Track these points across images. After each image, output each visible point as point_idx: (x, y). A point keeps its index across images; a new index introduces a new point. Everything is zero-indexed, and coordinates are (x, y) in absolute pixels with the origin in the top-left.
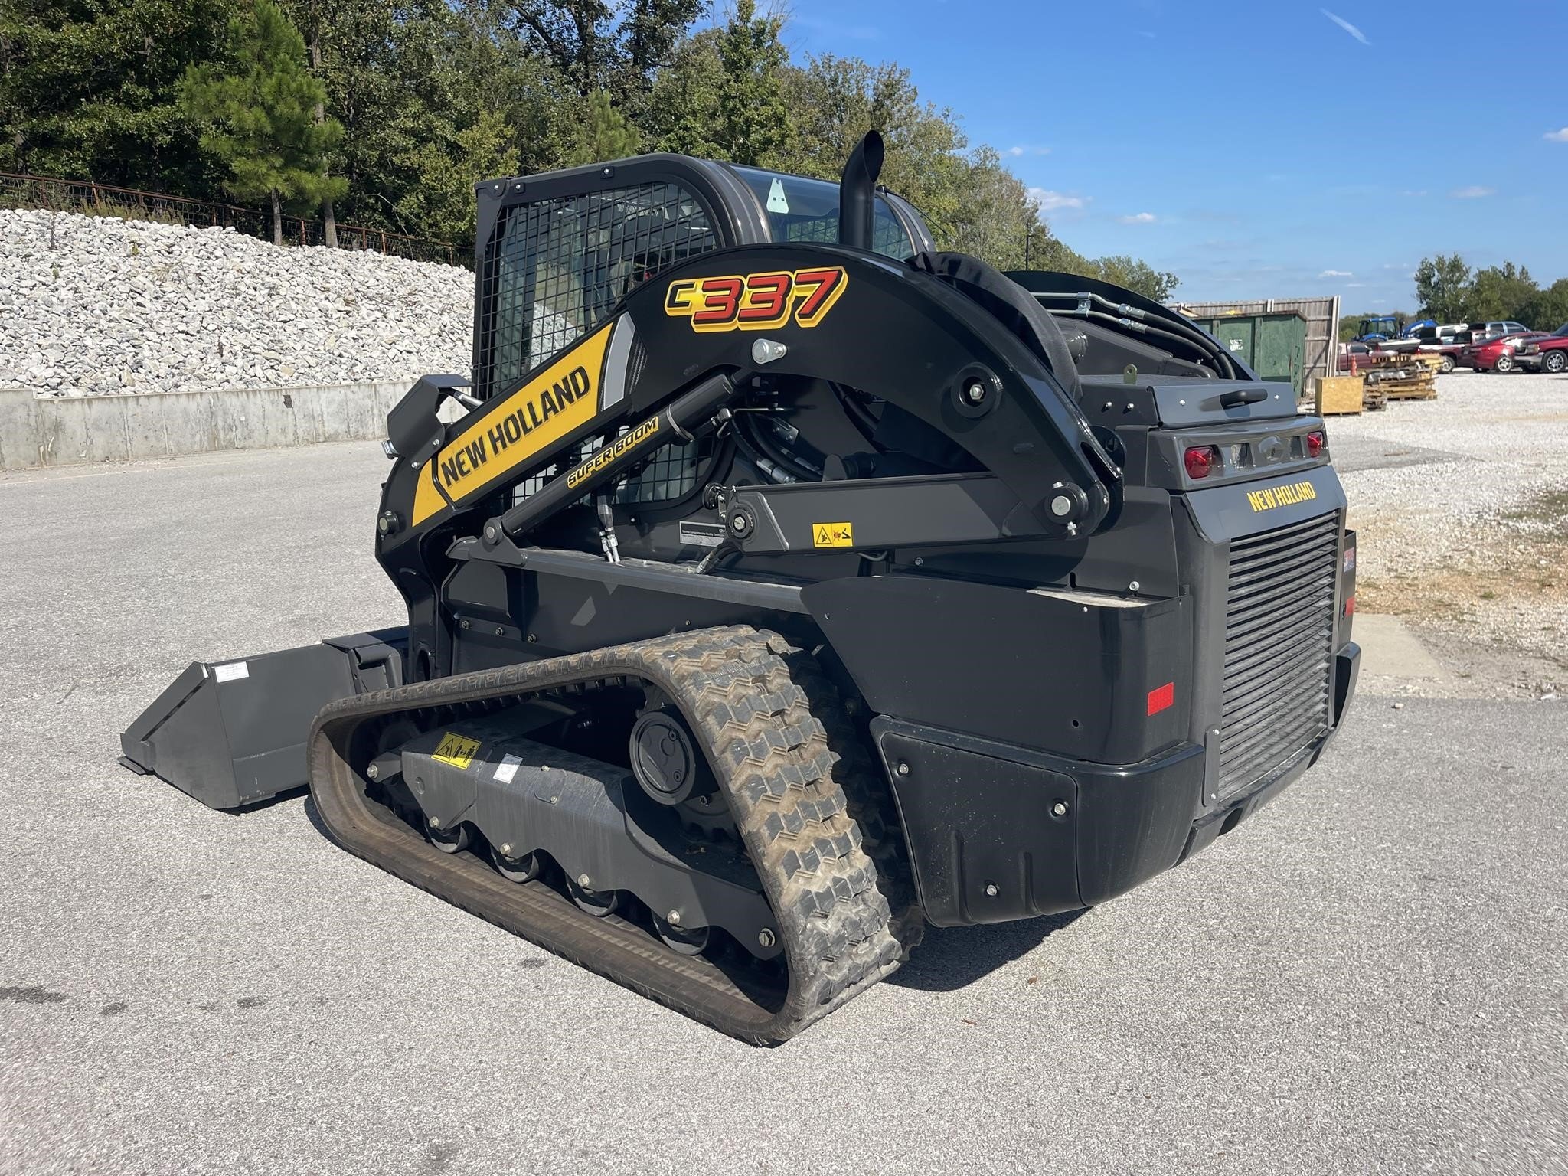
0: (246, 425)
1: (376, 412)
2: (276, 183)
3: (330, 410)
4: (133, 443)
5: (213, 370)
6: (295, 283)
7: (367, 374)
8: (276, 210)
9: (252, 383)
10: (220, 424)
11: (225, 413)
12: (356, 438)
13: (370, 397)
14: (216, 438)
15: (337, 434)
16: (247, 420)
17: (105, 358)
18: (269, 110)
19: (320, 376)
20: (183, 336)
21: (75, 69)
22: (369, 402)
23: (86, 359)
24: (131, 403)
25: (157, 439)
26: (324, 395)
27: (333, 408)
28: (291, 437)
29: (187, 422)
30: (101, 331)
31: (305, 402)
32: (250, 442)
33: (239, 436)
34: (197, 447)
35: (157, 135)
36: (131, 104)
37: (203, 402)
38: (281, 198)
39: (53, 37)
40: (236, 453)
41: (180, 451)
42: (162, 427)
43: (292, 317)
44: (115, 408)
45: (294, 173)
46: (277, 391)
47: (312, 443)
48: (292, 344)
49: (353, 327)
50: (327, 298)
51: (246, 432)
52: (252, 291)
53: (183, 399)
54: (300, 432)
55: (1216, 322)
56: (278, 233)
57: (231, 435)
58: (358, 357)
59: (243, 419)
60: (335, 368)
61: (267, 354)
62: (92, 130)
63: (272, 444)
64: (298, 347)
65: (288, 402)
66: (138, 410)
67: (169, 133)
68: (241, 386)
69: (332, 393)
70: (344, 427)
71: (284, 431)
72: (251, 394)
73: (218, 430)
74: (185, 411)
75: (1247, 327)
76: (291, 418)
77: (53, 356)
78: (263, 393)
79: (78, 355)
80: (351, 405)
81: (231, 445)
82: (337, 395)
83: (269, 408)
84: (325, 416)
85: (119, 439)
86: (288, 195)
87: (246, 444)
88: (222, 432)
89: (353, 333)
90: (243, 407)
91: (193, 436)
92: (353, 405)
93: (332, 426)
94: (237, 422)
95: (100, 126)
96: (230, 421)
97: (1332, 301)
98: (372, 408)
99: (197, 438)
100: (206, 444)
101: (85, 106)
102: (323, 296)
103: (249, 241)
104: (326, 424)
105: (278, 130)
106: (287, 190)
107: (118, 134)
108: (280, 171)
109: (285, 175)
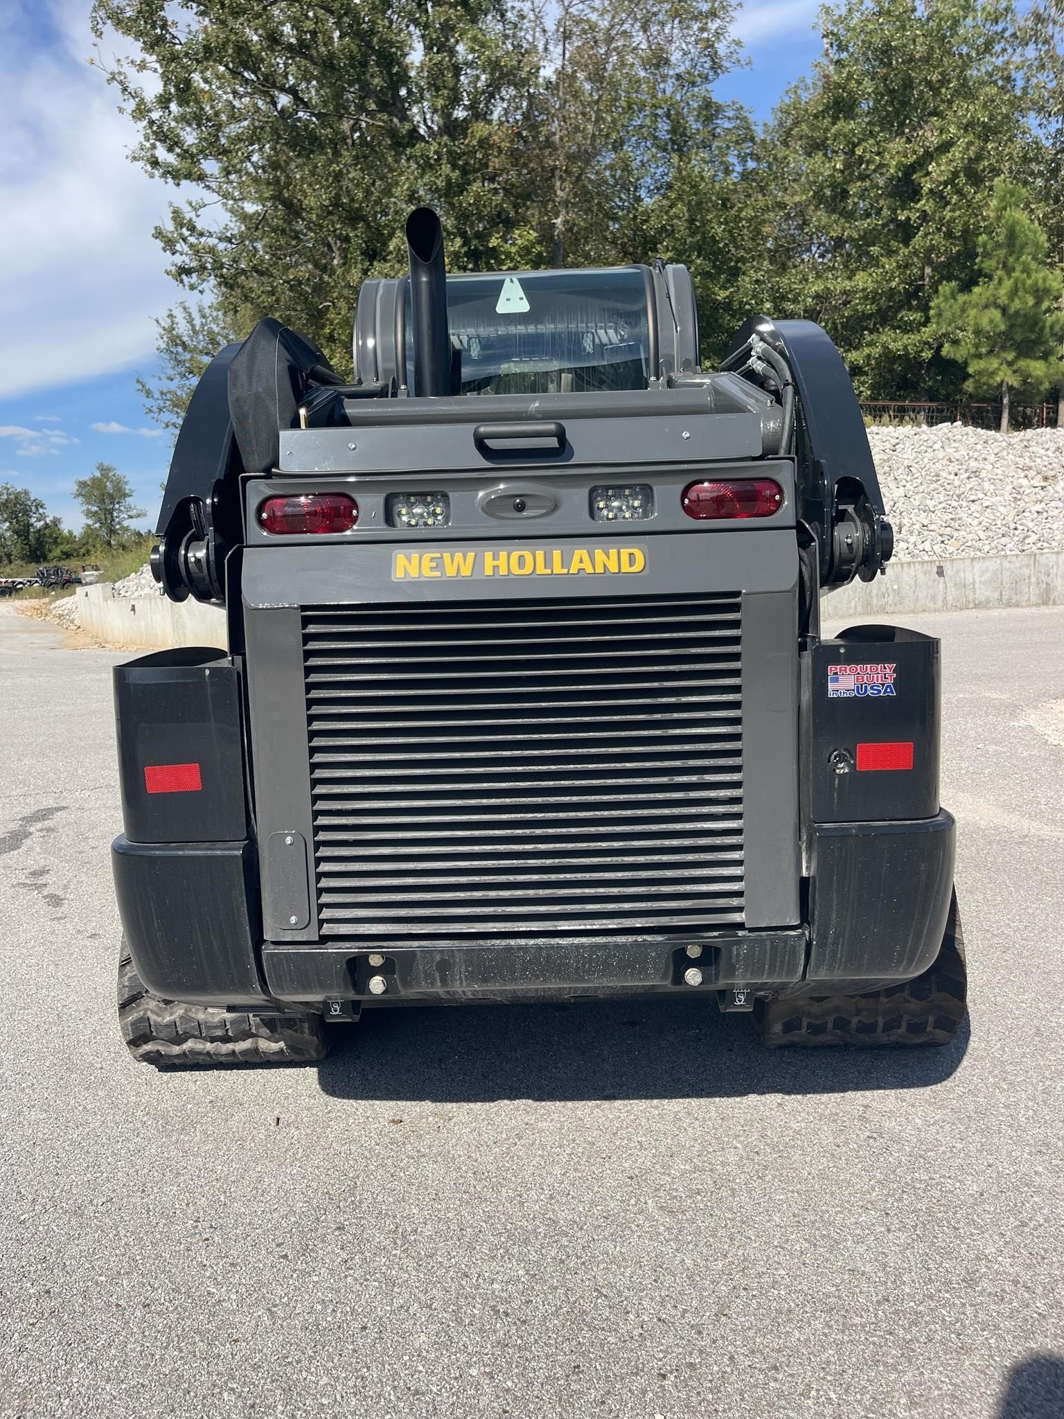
0: (897, 592)
1: (1033, 580)
3: (983, 579)
6: (998, 465)
7: (1039, 545)
8: (1006, 401)
9: (917, 556)
10: (874, 592)
12: (1009, 605)
13: (1028, 566)
14: (870, 604)
15: (988, 601)
16: (899, 588)
18: (1004, 310)
19: (986, 548)
21: (870, 308)
22: (1027, 572)
26: (977, 565)
27: (987, 576)
28: (940, 604)
29: (845, 590)
31: (958, 572)
32: (900, 607)
33: (890, 602)
34: (851, 611)
35: (922, 351)
36: (907, 328)
38: (1011, 388)
39: (848, 285)
40: (886, 617)
41: (836, 615)
43: (981, 496)
45: (1022, 363)
46: (931, 562)
47: (961, 609)
48: (969, 520)
49: (1041, 501)
50: (1026, 477)
51: (898, 598)
52: (952, 477)
54: (950, 599)
56: (1005, 421)
57: (883, 601)
58: (1034, 529)
59: (895, 587)
60: (1004, 540)
61: (943, 531)
62: (869, 356)
63: (921, 609)
64: (975, 522)
65: (940, 572)
67: (931, 348)
68: (908, 559)
69: (987, 563)
70: (996, 595)
71: (934, 598)
72: (905, 566)
73: (871, 597)
76: (941, 586)
78: (917, 565)
80: (1006, 574)
81: (882, 610)
82: (992, 565)
83: (921, 577)
84: (977, 585)
86: (1016, 384)
87: (897, 609)
88: (875, 599)
89: (1039, 507)
90: (897, 577)
91: (849, 602)
92: (1008, 574)
93: (982, 593)
94: (890, 590)
95: (876, 351)
96: (883, 589)
98: (1029, 577)
99: (853, 604)
100: (859, 609)
101: (868, 337)
102: (1023, 475)
103: (970, 432)
104: (977, 592)
105: (1011, 327)
106: (1014, 381)
107: (889, 357)
108: (1010, 364)
109: (1015, 367)
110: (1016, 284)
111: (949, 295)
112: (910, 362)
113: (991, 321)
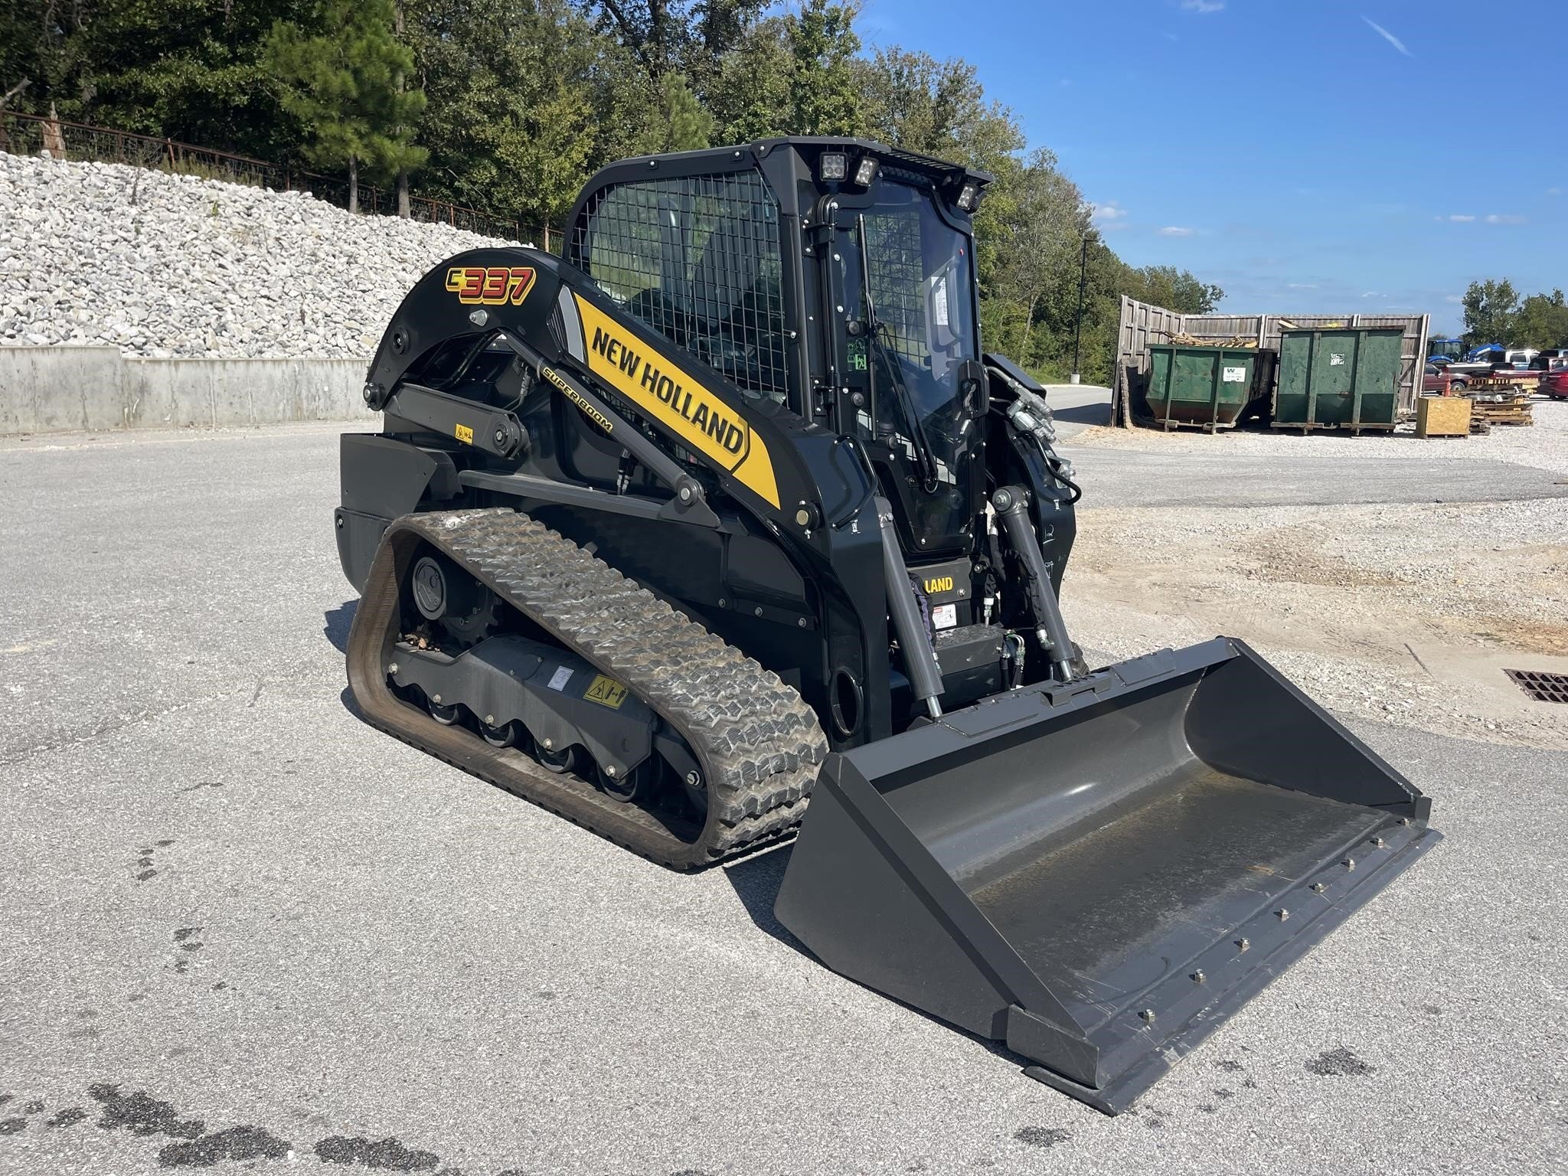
0: (329, 395)
2: (357, 150)
4: (218, 409)
5: (296, 337)
6: (373, 253)
8: (354, 177)
9: (334, 352)
10: (304, 393)
11: (309, 383)
14: (300, 408)
16: (330, 390)
17: (188, 320)
18: (356, 73)
20: (265, 301)
21: (152, 24)
23: (170, 319)
24: (218, 368)
25: (242, 406)
29: (272, 390)
30: (184, 292)
32: (332, 413)
33: (321, 406)
34: (280, 416)
35: (233, 94)
37: (288, 370)
38: (359, 163)
40: (319, 424)
41: (263, 420)
42: (247, 394)
43: (371, 287)
44: (201, 371)
45: (376, 139)
48: (372, 315)
50: (404, 270)
51: (329, 402)
52: (331, 259)
53: (269, 365)
55: (1317, 335)
56: (354, 201)
57: (314, 405)
59: (326, 389)
63: (353, 416)
66: (225, 376)
67: (245, 94)
68: (323, 355)
72: (335, 364)
73: (301, 399)
74: (270, 379)
75: (1352, 340)
77: (138, 314)
78: (347, 363)
79: (162, 315)
81: (313, 416)
83: (352, 378)
85: (204, 404)
86: (366, 162)
87: (328, 415)
88: (305, 402)
90: (327, 377)
91: (277, 405)
94: (320, 393)
95: (178, 82)
96: (313, 390)
97: (1422, 319)
99: (281, 408)
100: (289, 414)
101: (163, 62)
102: (400, 267)
103: (326, 207)
105: (362, 94)
106: (367, 157)
108: (361, 136)
109: (366, 141)
110: (369, 47)
111: (285, 37)
113: (344, 83)
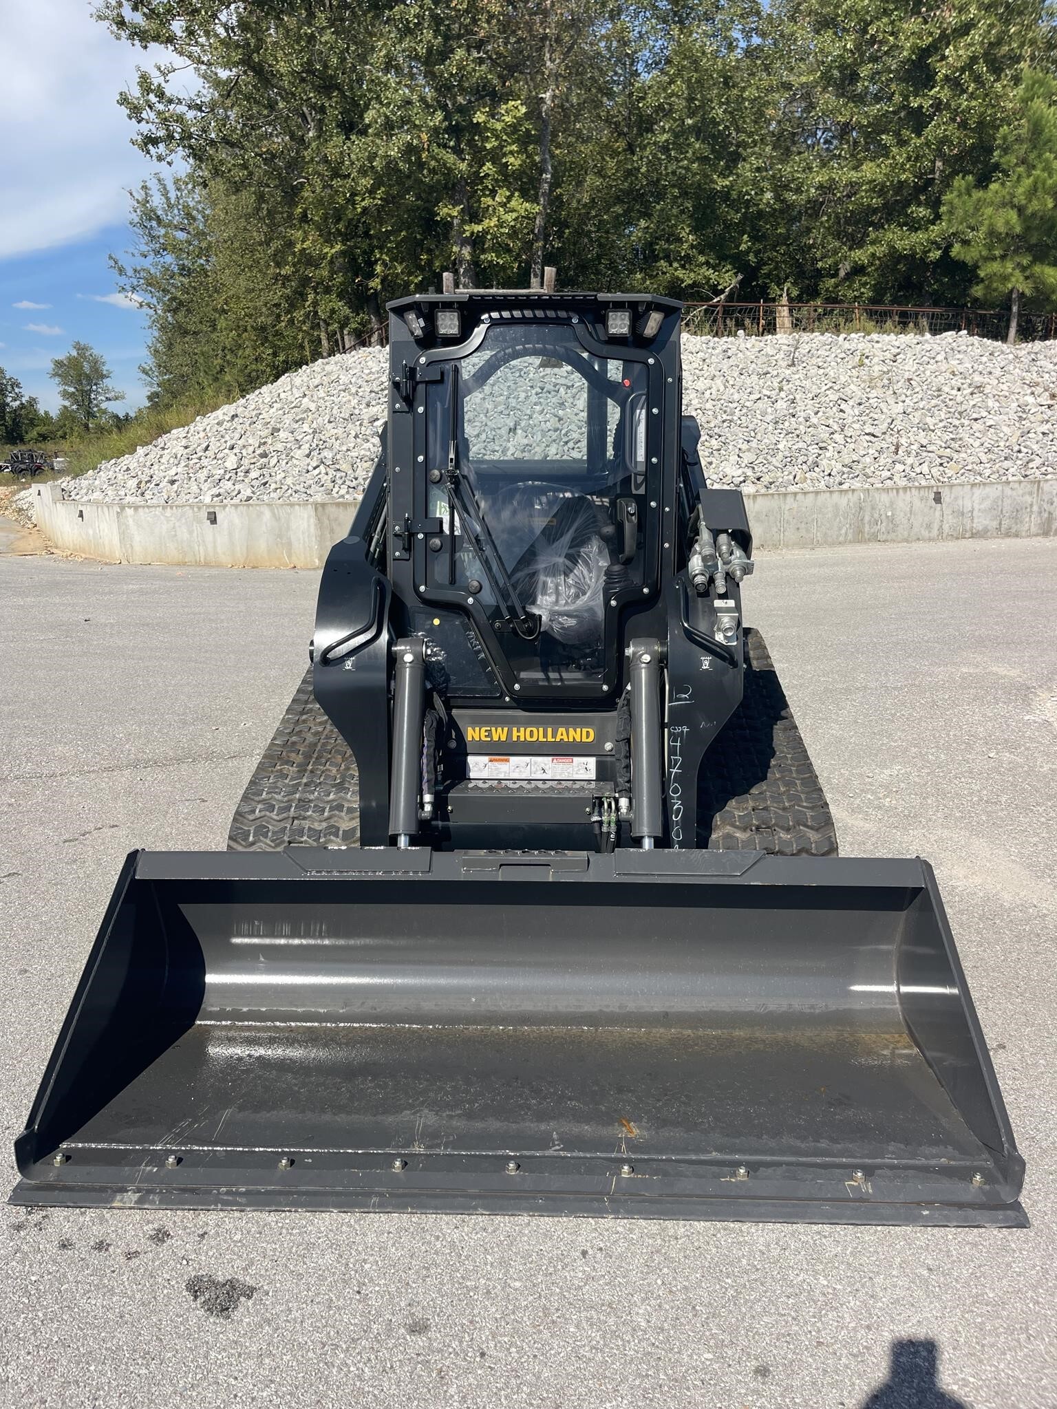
0: (891, 520)
1: (1035, 508)
2: (1020, 284)
3: (982, 507)
4: (786, 533)
5: (881, 468)
6: (1004, 381)
7: (1043, 470)
8: (1015, 309)
9: (914, 480)
10: (867, 518)
11: (873, 508)
12: (1008, 535)
13: (1031, 493)
14: (861, 532)
15: (986, 530)
16: (893, 515)
17: (789, 459)
19: (987, 472)
20: (868, 438)
21: (876, 202)
22: (1028, 499)
23: (774, 460)
24: (790, 499)
25: (807, 530)
26: (978, 492)
27: (987, 504)
28: (935, 532)
29: (836, 516)
30: (798, 436)
31: (956, 498)
32: (893, 535)
33: (883, 529)
34: (841, 539)
36: (915, 226)
37: (853, 498)
38: (1021, 296)
39: (854, 176)
40: (877, 546)
41: (826, 542)
42: (813, 520)
43: (984, 414)
44: (774, 503)
45: (1037, 269)
46: (929, 487)
47: (957, 538)
48: (971, 441)
49: (1047, 421)
50: (1033, 393)
51: (891, 526)
52: (954, 392)
53: (836, 495)
54: (946, 527)
56: (1013, 332)
57: (876, 528)
58: (1039, 452)
59: (889, 514)
60: (1007, 464)
61: (942, 452)
62: (873, 255)
63: (915, 538)
64: (977, 444)
65: (938, 499)
66: (795, 505)
67: (939, 248)
68: (903, 483)
69: (988, 489)
70: (995, 524)
71: (929, 527)
72: (901, 491)
73: (864, 524)
74: (836, 507)
76: (938, 513)
77: (748, 457)
78: (913, 490)
79: (769, 457)
80: (1007, 502)
81: (874, 538)
82: (993, 492)
83: (917, 503)
84: (975, 513)
85: (775, 529)
86: (1028, 292)
87: (889, 538)
88: (867, 526)
89: (1045, 428)
90: (892, 503)
91: (840, 529)
92: (1009, 501)
93: (980, 522)
94: (883, 517)
96: (876, 516)
98: (1031, 505)
99: (843, 531)
100: (850, 537)
101: (872, 234)
102: (1029, 391)
103: (976, 342)
104: (975, 521)
105: (1027, 229)
106: (1025, 288)
107: (895, 256)
108: (1024, 269)
109: (1027, 273)
110: (1035, 183)
111: (963, 191)
112: (914, 262)
113: (1007, 223)
